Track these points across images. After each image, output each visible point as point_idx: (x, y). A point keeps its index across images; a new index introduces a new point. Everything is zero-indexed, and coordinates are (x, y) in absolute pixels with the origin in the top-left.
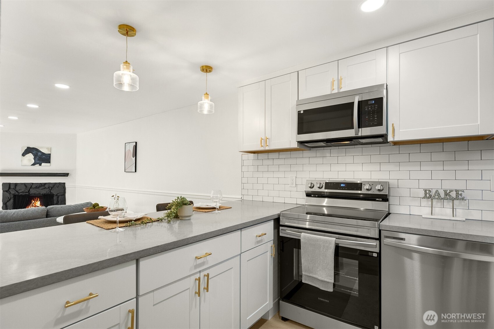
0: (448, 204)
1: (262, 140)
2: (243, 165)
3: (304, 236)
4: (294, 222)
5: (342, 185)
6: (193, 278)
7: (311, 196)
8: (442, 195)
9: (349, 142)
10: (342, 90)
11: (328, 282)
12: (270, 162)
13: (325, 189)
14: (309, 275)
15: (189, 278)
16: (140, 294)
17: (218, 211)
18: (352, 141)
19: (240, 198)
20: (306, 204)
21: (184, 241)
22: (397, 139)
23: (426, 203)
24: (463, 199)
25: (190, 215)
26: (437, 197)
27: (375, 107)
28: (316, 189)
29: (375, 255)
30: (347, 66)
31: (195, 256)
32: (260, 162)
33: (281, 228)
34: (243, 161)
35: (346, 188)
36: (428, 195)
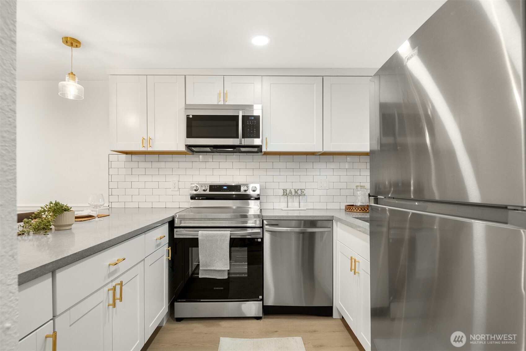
0: (296, 199)
1: (144, 140)
2: (110, 167)
3: (201, 234)
4: (190, 223)
5: (224, 188)
6: (106, 289)
7: (195, 199)
8: (293, 193)
9: (232, 149)
10: (227, 103)
11: (224, 271)
12: (148, 165)
13: (210, 191)
14: (206, 269)
15: (103, 289)
16: (58, 314)
17: (98, 219)
18: (235, 148)
19: (107, 207)
20: (191, 206)
21: (100, 246)
22: (269, 150)
23: (284, 199)
24: (304, 195)
25: (71, 223)
26: (290, 194)
27: (254, 122)
28: (200, 192)
29: (260, 240)
30: (232, 83)
31: (108, 264)
32: (135, 165)
33: (175, 230)
34: (110, 162)
35: (228, 190)
36: (285, 194)
